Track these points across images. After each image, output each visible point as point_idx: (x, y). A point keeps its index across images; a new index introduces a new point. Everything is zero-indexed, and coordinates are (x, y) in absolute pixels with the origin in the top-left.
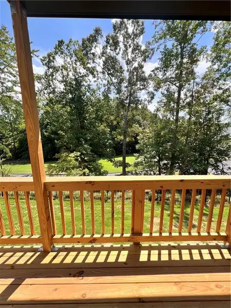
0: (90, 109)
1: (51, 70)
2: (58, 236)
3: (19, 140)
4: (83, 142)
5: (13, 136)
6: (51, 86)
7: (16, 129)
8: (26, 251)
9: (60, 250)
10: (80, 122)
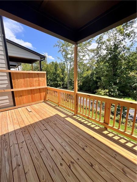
0: (122, 62)
1: (100, 44)
2: (78, 112)
3: (83, 82)
4: (113, 84)
5: (81, 80)
6: (99, 53)
7: (82, 77)
8: (71, 113)
9: (78, 116)
10: (114, 72)
